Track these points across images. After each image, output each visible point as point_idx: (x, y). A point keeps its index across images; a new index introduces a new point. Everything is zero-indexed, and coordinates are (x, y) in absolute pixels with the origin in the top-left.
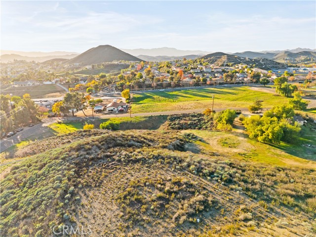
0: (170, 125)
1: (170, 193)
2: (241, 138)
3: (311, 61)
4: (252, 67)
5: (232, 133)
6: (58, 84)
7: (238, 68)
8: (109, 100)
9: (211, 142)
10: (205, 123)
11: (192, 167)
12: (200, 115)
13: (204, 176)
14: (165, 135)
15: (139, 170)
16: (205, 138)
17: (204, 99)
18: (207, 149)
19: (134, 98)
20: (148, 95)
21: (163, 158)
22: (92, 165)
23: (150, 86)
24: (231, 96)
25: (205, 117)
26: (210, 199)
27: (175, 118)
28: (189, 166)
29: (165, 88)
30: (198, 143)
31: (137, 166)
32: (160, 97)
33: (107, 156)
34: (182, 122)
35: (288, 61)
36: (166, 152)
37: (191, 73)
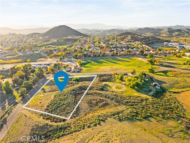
0: (99, 79)
1: (98, 101)
2: (124, 86)
3: (181, 36)
4: (143, 44)
5: (121, 84)
6: (42, 53)
7: (136, 44)
8: (71, 64)
9: (113, 87)
10: (113, 79)
11: (104, 95)
12: (111, 75)
13: (107, 98)
14: (97, 84)
15: (91, 96)
16: (111, 86)
17: (115, 65)
18: (111, 90)
19: (83, 63)
20: (89, 61)
21: (97, 93)
22: (78, 95)
23: (90, 56)
24: (128, 63)
25: (113, 76)
26: (107, 102)
27: (101, 76)
28: (103, 95)
29: (97, 57)
30: (108, 87)
31: (90, 95)
32: (95, 63)
33: (82, 93)
34: (104, 78)
35: (168, 35)
36: (98, 91)
37: (110, 48)
